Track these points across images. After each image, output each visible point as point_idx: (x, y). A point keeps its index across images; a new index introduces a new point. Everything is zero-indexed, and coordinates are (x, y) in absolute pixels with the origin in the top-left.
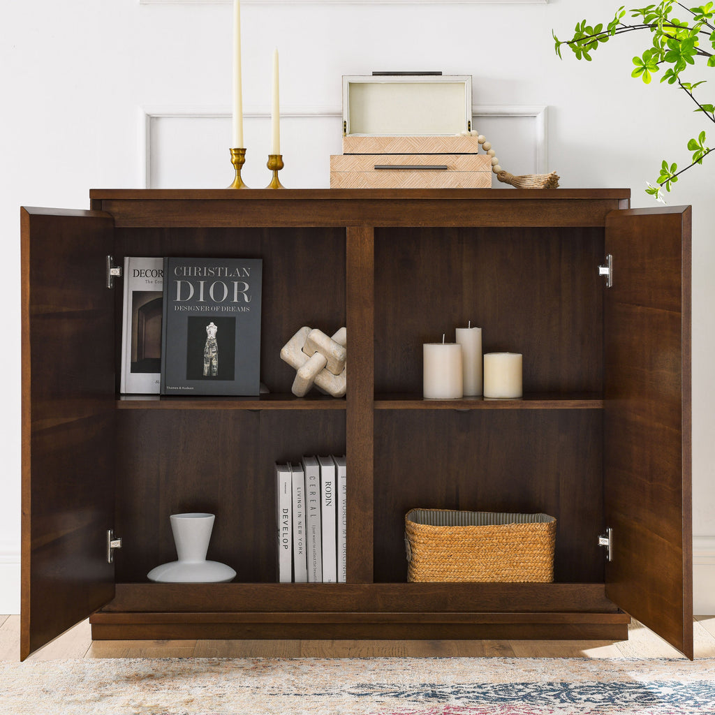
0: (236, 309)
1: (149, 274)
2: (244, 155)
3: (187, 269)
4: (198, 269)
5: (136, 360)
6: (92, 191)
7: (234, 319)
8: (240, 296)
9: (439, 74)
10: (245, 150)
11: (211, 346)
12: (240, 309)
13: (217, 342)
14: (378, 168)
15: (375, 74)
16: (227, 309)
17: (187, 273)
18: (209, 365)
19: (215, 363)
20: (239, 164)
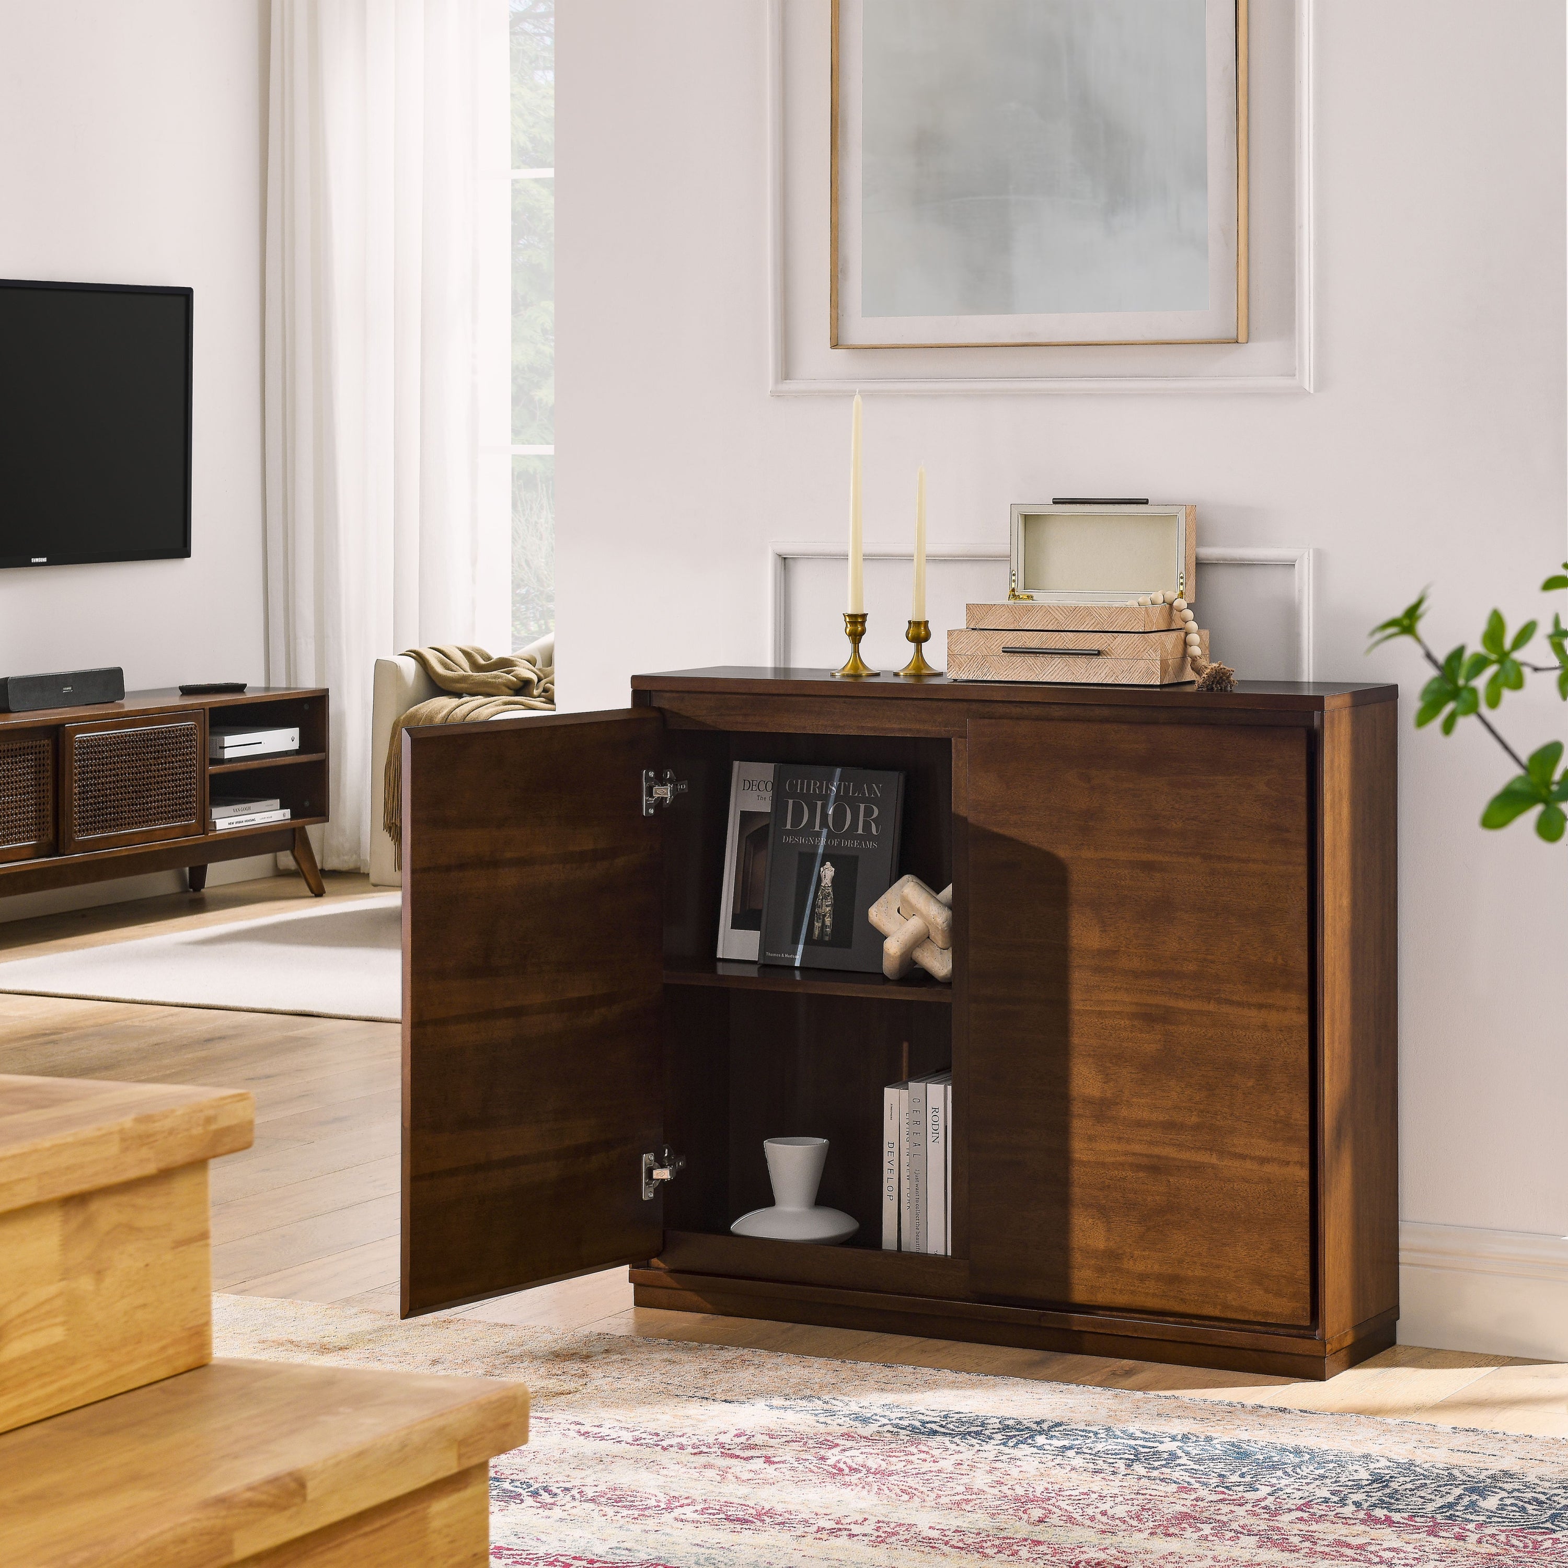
0: (860, 844)
1: (762, 787)
2: (863, 623)
3: (802, 784)
4: (815, 784)
5: (738, 912)
6: (634, 678)
7: (856, 858)
8: (867, 826)
9: (1145, 502)
10: (864, 616)
11: (825, 897)
12: (866, 845)
13: (833, 891)
14: (1008, 651)
15: (1056, 502)
16: (849, 843)
17: (802, 789)
18: (820, 925)
19: (828, 921)
20: (856, 637)
